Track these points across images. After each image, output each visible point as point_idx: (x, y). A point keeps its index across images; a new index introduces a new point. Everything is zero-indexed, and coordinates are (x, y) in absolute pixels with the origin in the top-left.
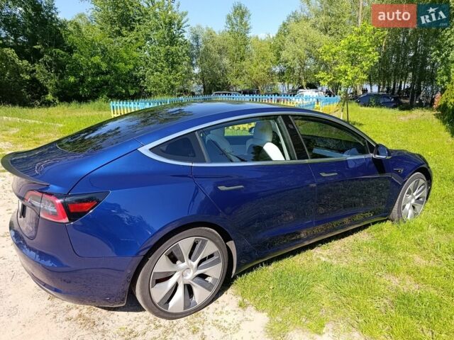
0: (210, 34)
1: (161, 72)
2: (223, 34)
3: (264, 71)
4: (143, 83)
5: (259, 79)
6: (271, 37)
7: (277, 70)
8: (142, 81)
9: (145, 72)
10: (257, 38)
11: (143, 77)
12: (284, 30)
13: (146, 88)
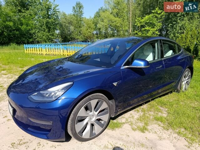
0: (64, 15)
1: (44, 31)
2: (70, 15)
3: (91, 33)
4: (35, 37)
5: (88, 36)
6: (92, 18)
7: (95, 32)
8: (34, 36)
9: (35, 31)
10: (85, 18)
11: (34, 33)
12: (98, 15)
13: (36, 39)
